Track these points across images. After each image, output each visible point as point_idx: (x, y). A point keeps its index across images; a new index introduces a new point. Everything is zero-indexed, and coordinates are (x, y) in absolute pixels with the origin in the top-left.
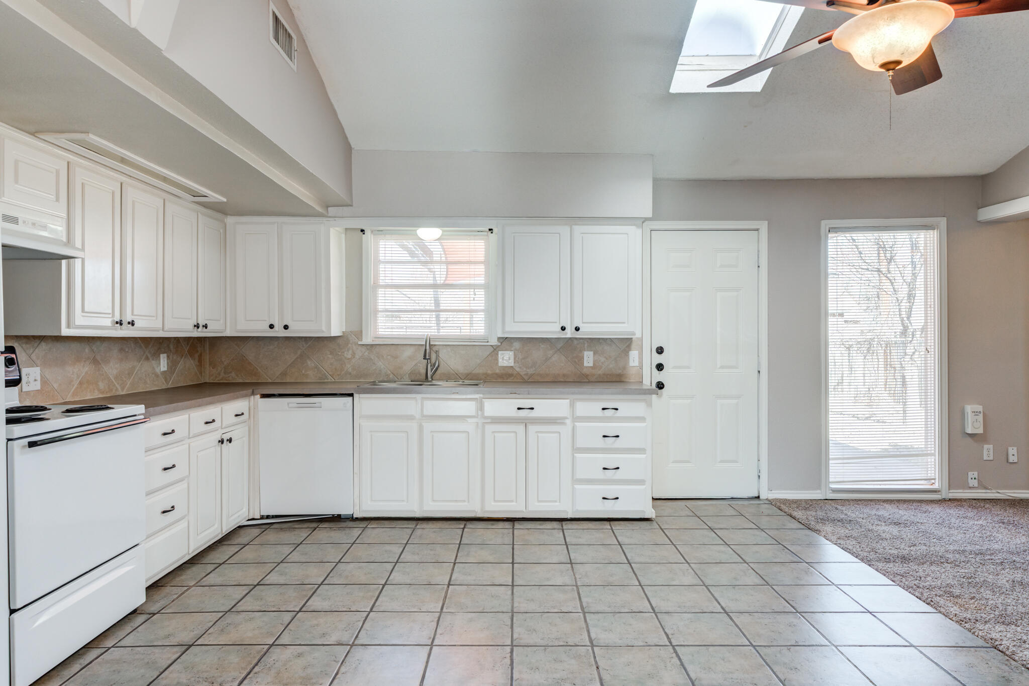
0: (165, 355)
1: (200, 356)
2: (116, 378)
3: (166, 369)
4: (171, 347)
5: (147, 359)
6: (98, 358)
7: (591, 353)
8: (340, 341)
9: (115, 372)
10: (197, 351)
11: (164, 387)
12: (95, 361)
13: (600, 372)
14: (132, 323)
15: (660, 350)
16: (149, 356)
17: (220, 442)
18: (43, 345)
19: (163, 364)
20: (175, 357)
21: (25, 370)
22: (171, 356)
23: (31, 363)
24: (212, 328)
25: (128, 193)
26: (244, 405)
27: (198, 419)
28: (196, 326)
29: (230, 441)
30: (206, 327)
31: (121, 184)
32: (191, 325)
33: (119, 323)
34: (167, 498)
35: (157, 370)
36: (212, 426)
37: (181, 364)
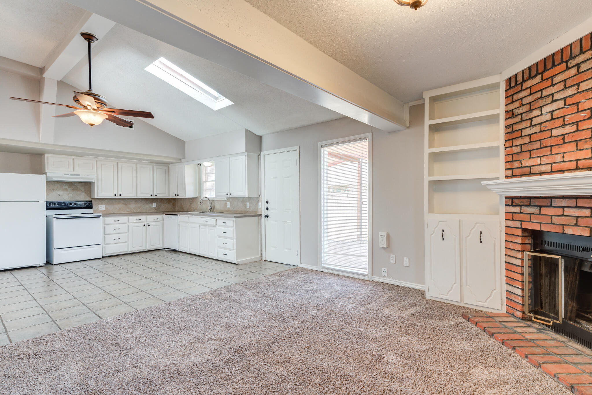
1: (174, 203)
3: (156, 206)
5: (147, 204)
7: (248, 203)
8: (197, 199)
9: (133, 207)
10: (172, 202)
11: (155, 211)
12: (125, 204)
13: (251, 210)
14: (120, 195)
15: (267, 202)
17: (144, 225)
18: (106, 200)
19: (154, 205)
20: (160, 204)
21: (100, 206)
22: (158, 203)
23: (102, 204)
24: (160, 196)
25: (120, 164)
26: (159, 217)
27: (133, 218)
28: (152, 195)
29: (149, 225)
30: (156, 195)
31: (117, 163)
32: (149, 195)
33: (115, 195)
34: (117, 236)
35: (152, 207)
36: (140, 221)
37: (164, 205)
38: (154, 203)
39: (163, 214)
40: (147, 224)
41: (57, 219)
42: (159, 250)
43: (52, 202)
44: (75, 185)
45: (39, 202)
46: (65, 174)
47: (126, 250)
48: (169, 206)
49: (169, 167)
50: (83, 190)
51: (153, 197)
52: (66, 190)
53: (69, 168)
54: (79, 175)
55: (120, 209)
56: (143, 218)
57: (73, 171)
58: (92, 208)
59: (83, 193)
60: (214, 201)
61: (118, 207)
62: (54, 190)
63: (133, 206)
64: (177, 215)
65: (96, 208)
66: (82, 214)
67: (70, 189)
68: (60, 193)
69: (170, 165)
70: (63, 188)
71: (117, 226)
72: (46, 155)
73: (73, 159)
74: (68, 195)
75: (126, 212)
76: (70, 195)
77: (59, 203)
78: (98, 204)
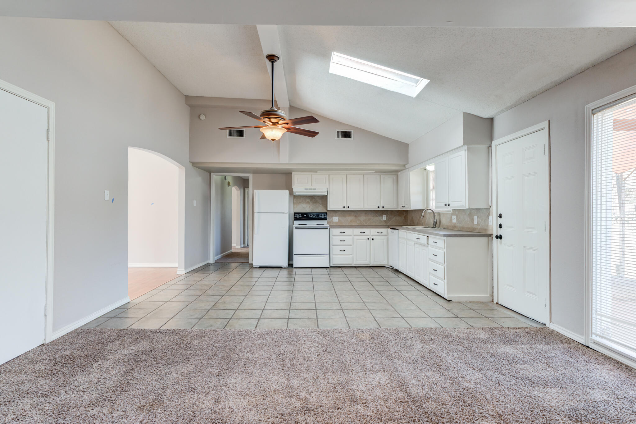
0: (385, 216)
2: (363, 221)
3: (385, 219)
4: (389, 213)
5: (377, 216)
6: (357, 215)
7: (476, 217)
10: (404, 215)
11: (385, 224)
12: (356, 216)
13: (479, 227)
14: (348, 207)
15: (500, 216)
16: (378, 215)
17: (368, 239)
18: (339, 212)
19: (384, 218)
20: (390, 216)
21: (334, 217)
22: (388, 216)
23: (335, 216)
24: (388, 207)
25: (348, 177)
26: (384, 230)
27: (357, 231)
28: (379, 207)
29: (373, 239)
30: (383, 207)
31: (346, 175)
32: (377, 207)
33: (344, 207)
34: (342, 248)
35: (382, 220)
36: (364, 234)
37: (394, 218)
38: (383, 216)
39: (388, 228)
40: (371, 237)
41: (296, 228)
42: (384, 266)
43: (298, 213)
44: (315, 198)
45: (283, 213)
46: (305, 189)
47: (351, 263)
48: (399, 219)
49: (398, 175)
50: (321, 203)
51: (380, 209)
52: (309, 203)
53: (308, 183)
54: (315, 189)
55: (351, 221)
56: (367, 231)
57: (311, 186)
58: (326, 219)
59: (321, 206)
60: (440, 214)
61: (349, 219)
62: (300, 203)
63: (362, 218)
64: (397, 229)
65: (331, 219)
66: (318, 224)
67: (311, 202)
68: (304, 205)
69: (399, 173)
70: (307, 201)
71: (342, 238)
72: (293, 173)
73: (311, 175)
74: (310, 207)
75: (356, 224)
76: (311, 207)
77: (303, 214)
78: (333, 216)
